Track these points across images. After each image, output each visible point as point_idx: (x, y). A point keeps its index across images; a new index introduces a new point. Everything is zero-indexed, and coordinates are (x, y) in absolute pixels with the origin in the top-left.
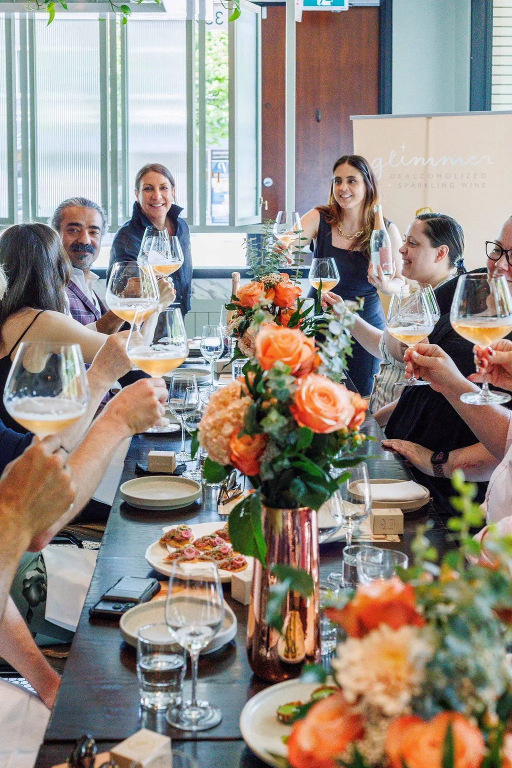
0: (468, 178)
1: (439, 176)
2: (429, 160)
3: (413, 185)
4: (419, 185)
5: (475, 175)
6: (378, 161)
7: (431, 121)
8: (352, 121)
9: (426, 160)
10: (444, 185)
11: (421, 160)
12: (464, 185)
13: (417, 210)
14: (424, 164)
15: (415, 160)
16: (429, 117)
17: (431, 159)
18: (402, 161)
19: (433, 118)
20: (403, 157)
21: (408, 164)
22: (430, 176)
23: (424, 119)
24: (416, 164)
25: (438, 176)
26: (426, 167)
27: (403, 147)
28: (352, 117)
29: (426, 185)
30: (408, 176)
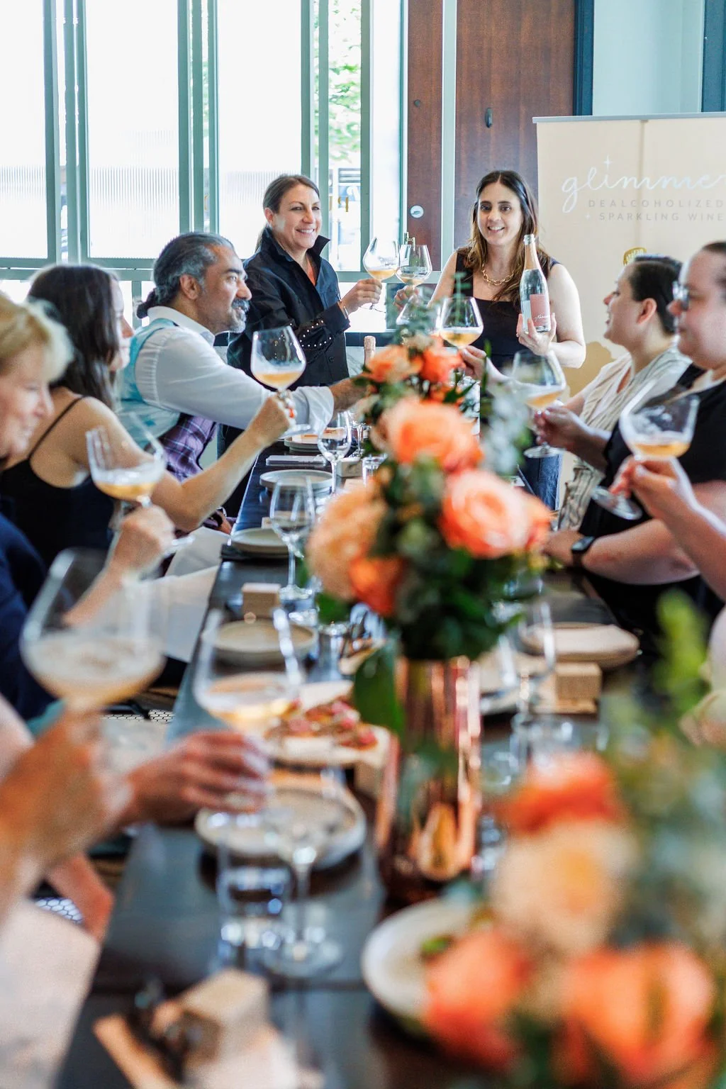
0: (699, 201)
1: (658, 203)
2: (643, 181)
3: (620, 216)
4: (629, 216)
5: (707, 203)
6: (571, 182)
7: (647, 125)
8: (536, 124)
9: (640, 180)
10: (664, 217)
11: (633, 181)
12: (692, 217)
13: (627, 250)
14: (636, 187)
15: (624, 180)
16: (644, 119)
17: (647, 180)
18: (606, 181)
19: (650, 121)
20: (607, 176)
21: (612, 187)
22: (645, 203)
23: (638, 122)
24: (625, 186)
25: (656, 203)
26: (640, 190)
27: (608, 162)
28: (535, 119)
29: (638, 217)
30: (613, 204)
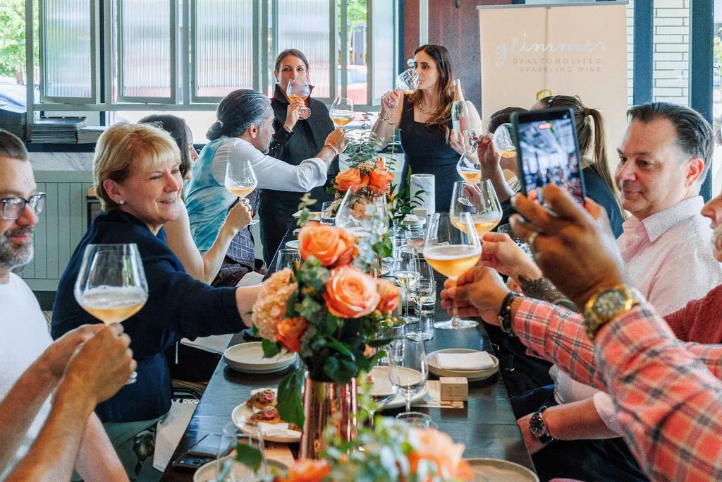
0: (585, 60)
1: (558, 61)
2: (548, 46)
3: (534, 69)
4: (540, 69)
5: (590, 60)
6: (501, 48)
7: (550, 11)
8: (478, 11)
9: (546, 44)
10: (562, 69)
11: (542, 46)
12: (581, 70)
13: (538, 91)
14: (543, 50)
15: (535, 47)
16: (548, 7)
17: (550, 46)
18: (524, 47)
19: (552, 8)
20: (524, 43)
21: (529, 50)
22: (549, 61)
23: (544, 9)
24: (536, 50)
25: (556, 61)
26: (546, 52)
27: (525, 35)
28: (478, 7)
29: (545, 69)
30: (529, 61)
